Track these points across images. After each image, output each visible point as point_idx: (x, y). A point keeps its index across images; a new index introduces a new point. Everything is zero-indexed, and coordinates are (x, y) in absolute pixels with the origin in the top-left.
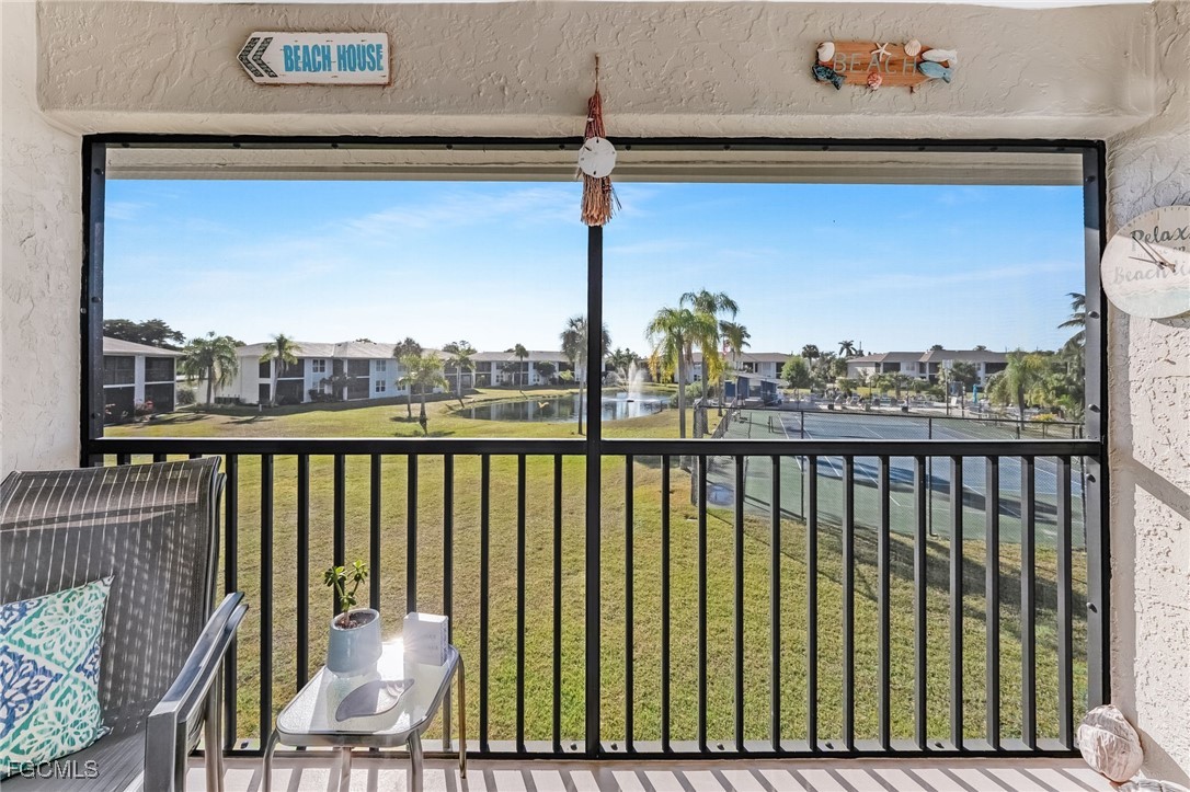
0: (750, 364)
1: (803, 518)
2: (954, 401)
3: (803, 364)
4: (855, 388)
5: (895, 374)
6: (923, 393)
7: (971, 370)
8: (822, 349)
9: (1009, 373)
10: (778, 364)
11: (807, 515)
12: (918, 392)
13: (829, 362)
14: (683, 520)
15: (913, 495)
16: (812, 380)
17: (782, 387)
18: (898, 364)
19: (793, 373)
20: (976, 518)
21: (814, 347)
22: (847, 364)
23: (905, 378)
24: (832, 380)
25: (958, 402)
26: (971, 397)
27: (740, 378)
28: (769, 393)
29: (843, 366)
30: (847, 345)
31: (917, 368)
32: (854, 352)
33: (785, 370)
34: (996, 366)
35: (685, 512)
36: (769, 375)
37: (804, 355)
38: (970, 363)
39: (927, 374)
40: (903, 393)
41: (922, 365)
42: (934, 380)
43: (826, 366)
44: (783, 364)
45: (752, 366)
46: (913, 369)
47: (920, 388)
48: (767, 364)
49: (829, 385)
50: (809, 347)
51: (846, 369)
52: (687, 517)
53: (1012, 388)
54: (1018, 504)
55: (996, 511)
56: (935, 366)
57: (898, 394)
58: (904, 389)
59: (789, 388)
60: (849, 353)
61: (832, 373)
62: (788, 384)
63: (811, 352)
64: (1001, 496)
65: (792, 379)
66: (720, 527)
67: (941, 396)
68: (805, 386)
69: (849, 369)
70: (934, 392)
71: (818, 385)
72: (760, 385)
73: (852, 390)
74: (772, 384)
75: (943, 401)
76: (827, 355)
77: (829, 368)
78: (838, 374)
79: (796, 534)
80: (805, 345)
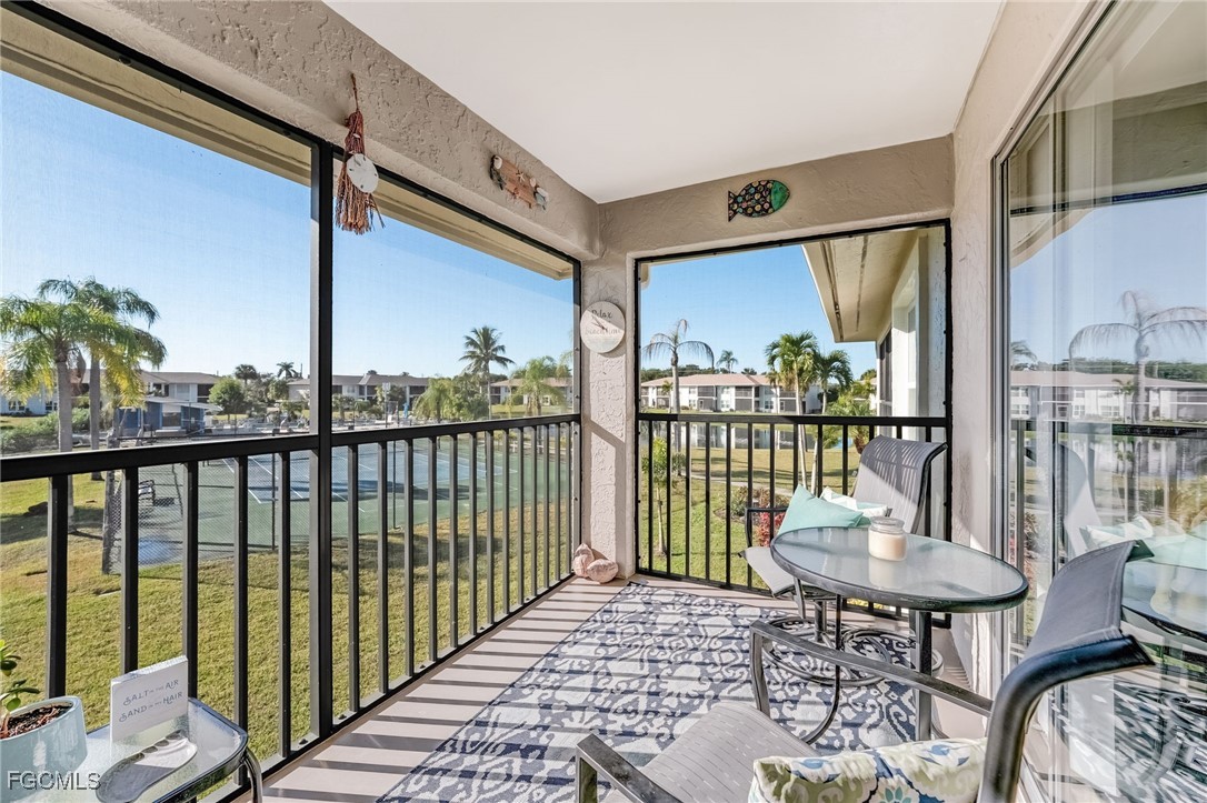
0: (158, 386)
1: (274, 547)
2: (390, 417)
3: (238, 387)
4: (300, 411)
5: (339, 396)
6: (364, 413)
7: (402, 392)
8: (260, 370)
9: (429, 394)
10: (200, 386)
11: (279, 543)
12: (361, 412)
13: (267, 384)
14: (93, 599)
15: (376, 500)
16: (250, 404)
17: (209, 414)
18: (341, 387)
19: (226, 397)
20: (422, 506)
21: (251, 367)
22: (288, 387)
23: (349, 400)
24: (271, 403)
25: (393, 419)
26: (402, 414)
27: (148, 403)
28: (193, 420)
29: (283, 389)
30: (287, 367)
31: (357, 390)
32: (293, 374)
33: (214, 394)
34: (418, 389)
35: (94, 587)
36: (191, 399)
37: (238, 376)
38: (401, 385)
39: (366, 396)
40: (347, 414)
41: (361, 387)
42: (374, 401)
43: (263, 389)
44: (212, 386)
45: (164, 387)
46: (353, 391)
47: (362, 408)
48: (183, 387)
49: (269, 409)
50: (244, 367)
51: (287, 392)
52: (98, 592)
53: (432, 406)
54: (448, 490)
55: (435, 498)
56: (372, 389)
57: (343, 414)
58: (348, 409)
59: (220, 413)
60: (289, 374)
61: (270, 396)
62: (221, 408)
63: (247, 372)
64: (438, 487)
65: (224, 403)
66: (163, 588)
67: (379, 415)
68: (242, 412)
69: (291, 391)
70: (373, 412)
71: (258, 409)
72: (179, 411)
73: (297, 413)
74: (198, 409)
75: (380, 419)
76: (264, 376)
77: (267, 390)
78: (278, 397)
79: (265, 565)
80: (238, 365)
